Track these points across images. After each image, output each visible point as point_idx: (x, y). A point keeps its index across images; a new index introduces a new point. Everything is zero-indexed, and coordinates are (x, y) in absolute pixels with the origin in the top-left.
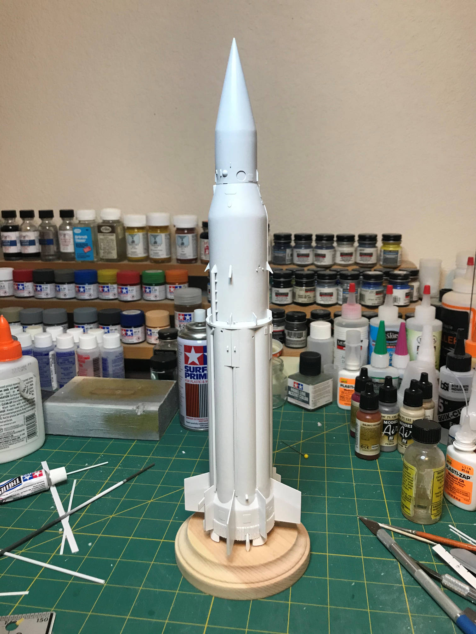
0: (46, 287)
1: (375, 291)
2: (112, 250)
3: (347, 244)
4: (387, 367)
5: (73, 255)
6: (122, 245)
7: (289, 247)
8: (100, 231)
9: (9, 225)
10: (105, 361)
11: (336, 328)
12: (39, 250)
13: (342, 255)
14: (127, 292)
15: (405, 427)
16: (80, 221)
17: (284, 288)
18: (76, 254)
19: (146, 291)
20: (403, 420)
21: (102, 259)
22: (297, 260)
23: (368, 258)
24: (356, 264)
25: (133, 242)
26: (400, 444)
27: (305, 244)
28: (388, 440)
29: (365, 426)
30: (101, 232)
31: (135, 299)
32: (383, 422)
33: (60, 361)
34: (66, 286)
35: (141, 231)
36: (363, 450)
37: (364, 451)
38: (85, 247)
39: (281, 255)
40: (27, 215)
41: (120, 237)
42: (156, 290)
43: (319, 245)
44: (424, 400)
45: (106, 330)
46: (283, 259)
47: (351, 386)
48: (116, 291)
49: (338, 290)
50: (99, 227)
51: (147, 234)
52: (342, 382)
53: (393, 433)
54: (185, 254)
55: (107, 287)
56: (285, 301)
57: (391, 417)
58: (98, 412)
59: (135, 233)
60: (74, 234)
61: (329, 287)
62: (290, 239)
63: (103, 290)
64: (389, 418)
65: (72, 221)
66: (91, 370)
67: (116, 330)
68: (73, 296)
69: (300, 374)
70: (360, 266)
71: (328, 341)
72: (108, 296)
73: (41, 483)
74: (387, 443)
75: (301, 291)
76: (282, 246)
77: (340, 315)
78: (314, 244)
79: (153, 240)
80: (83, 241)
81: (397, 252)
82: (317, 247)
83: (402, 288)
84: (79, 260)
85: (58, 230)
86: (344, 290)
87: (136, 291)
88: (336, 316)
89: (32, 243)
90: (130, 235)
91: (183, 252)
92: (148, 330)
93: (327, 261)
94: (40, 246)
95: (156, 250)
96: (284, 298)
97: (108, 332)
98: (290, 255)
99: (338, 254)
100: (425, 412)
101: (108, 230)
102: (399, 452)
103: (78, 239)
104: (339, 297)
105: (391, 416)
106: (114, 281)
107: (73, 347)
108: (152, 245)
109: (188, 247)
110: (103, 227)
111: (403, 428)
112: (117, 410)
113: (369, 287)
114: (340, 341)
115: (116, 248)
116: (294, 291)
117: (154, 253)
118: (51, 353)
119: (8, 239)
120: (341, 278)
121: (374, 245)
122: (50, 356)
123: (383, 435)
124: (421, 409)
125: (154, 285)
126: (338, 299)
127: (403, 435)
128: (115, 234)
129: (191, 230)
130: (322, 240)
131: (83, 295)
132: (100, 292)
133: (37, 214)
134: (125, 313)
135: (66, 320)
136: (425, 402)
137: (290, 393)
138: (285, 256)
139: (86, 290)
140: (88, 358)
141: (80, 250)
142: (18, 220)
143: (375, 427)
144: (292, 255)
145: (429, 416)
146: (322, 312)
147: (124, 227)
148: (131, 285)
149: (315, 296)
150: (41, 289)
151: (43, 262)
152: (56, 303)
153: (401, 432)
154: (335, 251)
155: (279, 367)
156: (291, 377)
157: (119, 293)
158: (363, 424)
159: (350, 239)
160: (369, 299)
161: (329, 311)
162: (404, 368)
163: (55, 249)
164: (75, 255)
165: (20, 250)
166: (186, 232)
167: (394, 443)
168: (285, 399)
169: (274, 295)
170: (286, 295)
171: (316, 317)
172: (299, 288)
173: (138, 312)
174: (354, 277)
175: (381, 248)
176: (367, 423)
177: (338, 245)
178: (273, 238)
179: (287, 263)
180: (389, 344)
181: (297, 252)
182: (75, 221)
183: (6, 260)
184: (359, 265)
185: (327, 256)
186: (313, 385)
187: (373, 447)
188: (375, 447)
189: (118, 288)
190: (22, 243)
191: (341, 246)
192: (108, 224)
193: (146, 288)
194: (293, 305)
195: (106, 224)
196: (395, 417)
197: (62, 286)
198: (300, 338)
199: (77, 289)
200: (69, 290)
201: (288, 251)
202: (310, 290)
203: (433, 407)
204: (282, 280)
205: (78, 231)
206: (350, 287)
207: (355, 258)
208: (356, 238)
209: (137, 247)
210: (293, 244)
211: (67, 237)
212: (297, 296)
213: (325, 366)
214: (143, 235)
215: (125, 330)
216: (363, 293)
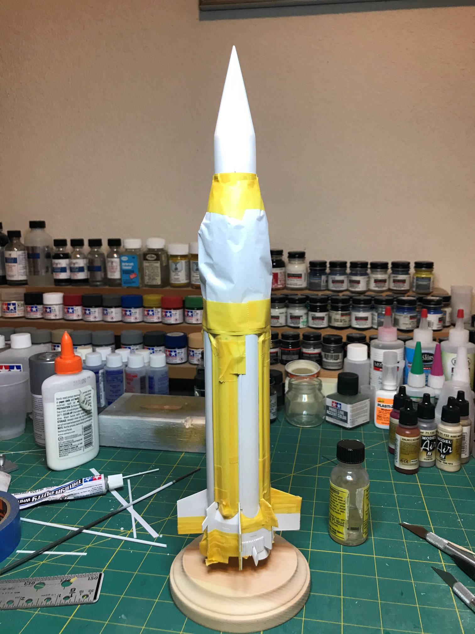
0: (95, 310)
1: (409, 315)
2: (157, 276)
3: (381, 271)
4: (423, 387)
5: (118, 281)
6: (166, 272)
7: (325, 274)
8: (145, 259)
9: (59, 252)
10: (151, 379)
11: (373, 350)
12: (88, 276)
13: (376, 281)
14: (171, 315)
15: (443, 443)
16: (126, 250)
17: (320, 312)
18: (123, 281)
19: (188, 315)
20: (441, 436)
21: (146, 286)
22: (332, 286)
23: (401, 284)
24: (389, 290)
25: (176, 269)
26: (438, 460)
27: (340, 271)
28: (427, 455)
29: (404, 441)
30: (147, 260)
31: (178, 322)
32: (422, 438)
33: (110, 378)
34: (113, 310)
35: (183, 259)
36: (403, 464)
37: (403, 466)
38: (131, 273)
39: (317, 281)
40: (78, 243)
41: (164, 264)
42: (197, 314)
43: (353, 272)
44: (461, 418)
45: (151, 351)
46: (319, 285)
47: (388, 406)
48: (160, 315)
49: (372, 314)
50: (145, 255)
51: (189, 262)
52: (379, 402)
53: (431, 448)
55: (152, 311)
56: (322, 324)
57: (429, 433)
58: (149, 424)
59: (178, 261)
60: (121, 261)
61: (364, 311)
62: (326, 266)
63: (148, 314)
64: (427, 434)
65: (119, 250)
66: (138, 387)
67: (160, 351)
68: (120, 319)
69: (338, 394)
70: (393, 293)
71: (364, 363)
72: (153, 320)
73: (99, 486)
74: (426, 458)
75: (337, 315)
76: (318, 272)
77: (376, 338)
78: (348, 271)
79: (195, 268)
80: (130, 268)
81: (429, 279)
82: (352, 274)
83: (435, 313)
84: (125, 286)
85: (106, 257)
86: (378, 314)
87: (179, 315)
88: (371, 339)
89: (81, 269)
90: (173, 262)
92: (190, 351)
93: (361, 287)
94: (89, 273)
95: (198, 277)
96: (320, 321)
97: (153, 352)
98: (325, 282)
99: (372, 281)
100: (462, 428)
101: (153, 257)
102: (437, 467)
103: (126, 266)
104: (374, 321)
105: (429, 431)
106: (158, 306)
107: (122, 366)
108: (194, 272)
110: (149, 255)
111: (441, 444)
112: (167, 423)
113: (403, 312)
114: (377, 362)
115: (160, 275)
116: (330, 315)
117: (196, 279)
118: (101, 371)
119: (59, 266)
120: (375, 303)
121: (407, 272)
122: (100, 374)
123: (421, 450)
124: (458, 425)
125: (196, 309)
126: (372, 323)
127: (441, 450)
128: (159, 262)
130: (356, 267)
131: (129, 319)
132: (145, 315)
133: (86, 243)
134: (169, 335)
135: (113, 341)
136: (462, 419)
137: (328, 412)
138: (321, 282)
139: (132, 314)
140: (136, 376)
141: (126, 277)
142: (69, 248)
143: (414, 442)
144: (327, 281)
145: (466, 433)
146: (358, 335)
147: (167, 255)
148: (175, 309)
149: (350, 321)
150: (90, 313)
151: (91, 288)
152: (104, 325)
153: (439, 448)
154: (369, 278)
155: (317, 387)
156: (329, 397)
157: (162, 317)
158: (403, 439)
159: (383, 266)
160: (404, 324)
161: (364, 335)
162: (441, 388)
163: (103, 275)
164: (121, 281)
165: (70, 276)
167: (432, 459)
168: (324, 418)
169: (310, 319)
170: (322, 319)
171: (352, 340)
172: (335, 312)
173: (182, 334)
174: (389, 302)
175: (414, 274)
176: (407, 438)
177: (372, 272)
178: (309, 265)
179: (322, 289)
180: (425, 365)
181: (332, 278)
182: (121, 249)
183: (56, 285)
184: (393, 291)
185: (361, 282)
186: (351, 404)
187: (412, 461)
188: (415, 461)
189: (162, 312)
190: (72, 270)
191: (375, 273)
192: (154, 253)
193: (188, 312)
194: (329, 329)
195: (151, 253)
196: (433, 433)
197: (110, 310)
198: (337, 360)
199: (124, 312)
200: (116, 313)
201: (324, 278)
202: (346, 315)
203: (470, 425)
204: (318, 304)
205: (124, 258)
206: (386, 311)
207: (389, 285)
208: (390, 266)
209: (179, 274)
210: (328, 270)
211: (114, 264)
212: (333, 321)
213: (362, 387)
214: (186, 263)
215: (169, 351)
216: (397, 317)
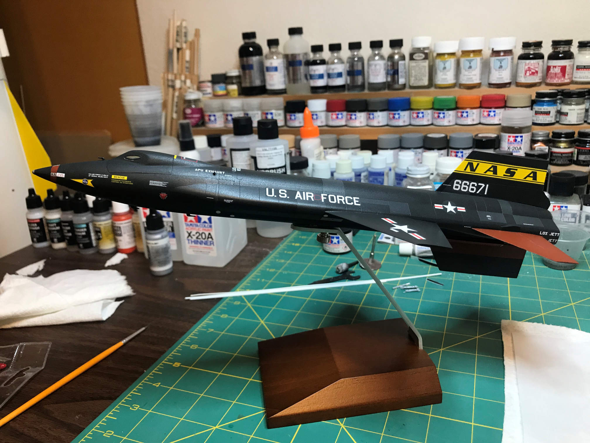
0: (360, 115)
2: (423, 77)
6: (432, 72)
8: (412, 59)
9: (316, 59)
12: (347, 81)
21: (412, 87)
25: (444, 68)
30: (414, 60)
31: (451, 124)
34: (379, 114)
35: (452, 56)
40: (335, 48)
41: (431, 64)
48: (430, 117)
50: (412, 54)
51: (458, 60)
54: (502, 78)
59: (446, 59)
68: (386, 123)
72: (422, 122)
79: (468, 65)
89: (340, 75)
90: (441, 61)
91: (501, 75)
94: (348, 78)
95: (470, 75)
101: (421, 57)
106: (429, 107)
108: (466, 70)
109: (506, 70)
110: (416, 55)
115: (427, 75)
117: (465, 78)
119: (317, 73)
128: (427, 61)
129: (508, 52)
131: (398, 122)
133: (345, 47)
139: (400, 117)
142: (326, 54)
165: (328, 82)
166: (502, 54)
183: (313, 93)
189: (433, 113)
190: (330, 76)
192: (421, 51)
195: (419, 52)
199: (391, 116)
200: (382, 117)
209: (448, 73)
211: (377, 67)
214: (455, 61)
